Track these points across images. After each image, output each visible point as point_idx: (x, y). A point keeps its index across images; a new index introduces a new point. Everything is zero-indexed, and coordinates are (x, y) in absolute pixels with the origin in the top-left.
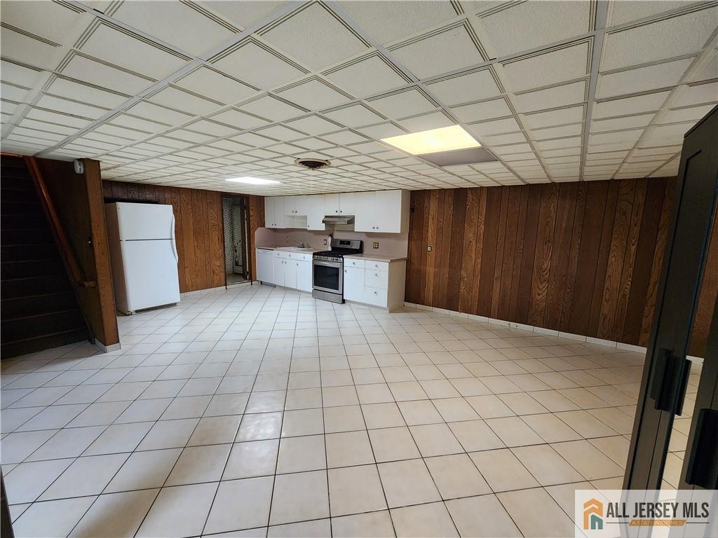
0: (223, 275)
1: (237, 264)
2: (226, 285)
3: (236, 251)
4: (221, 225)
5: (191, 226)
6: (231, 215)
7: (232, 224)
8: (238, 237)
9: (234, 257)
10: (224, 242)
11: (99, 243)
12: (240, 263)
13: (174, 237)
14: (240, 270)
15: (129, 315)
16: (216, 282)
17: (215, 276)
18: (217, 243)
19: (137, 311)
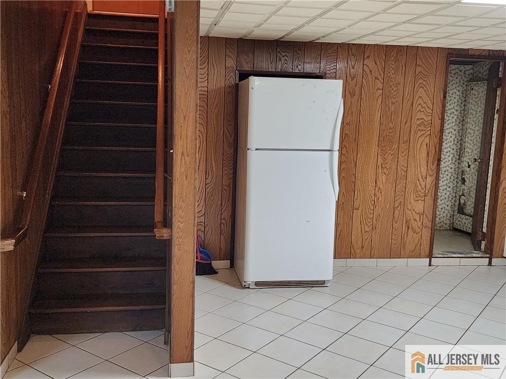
0: (426, 234)
1: (461, 210)
2: (430, 256)
3: (463, 181)
4: (437, 122)
5: (377, 124)
6: (464, 101)
7: (463, 121)
8: (472, 149)
9: (458, 196)
10: (439, 160)
11: (183, 154)
12: (470, 209)
13: (337, 147)
14: (466, 223)
15: (245, 287)
16: (410, 246)
17: (410, 232)
18: (424, 163)
19: (258, 284)
